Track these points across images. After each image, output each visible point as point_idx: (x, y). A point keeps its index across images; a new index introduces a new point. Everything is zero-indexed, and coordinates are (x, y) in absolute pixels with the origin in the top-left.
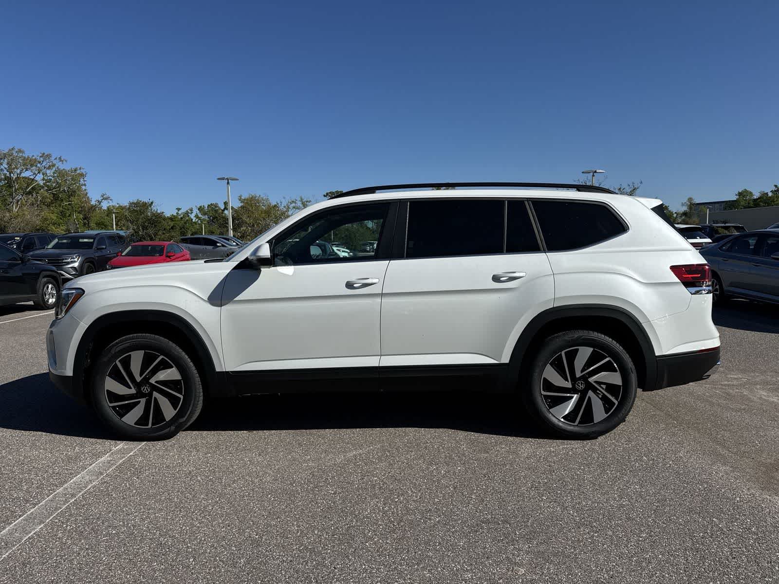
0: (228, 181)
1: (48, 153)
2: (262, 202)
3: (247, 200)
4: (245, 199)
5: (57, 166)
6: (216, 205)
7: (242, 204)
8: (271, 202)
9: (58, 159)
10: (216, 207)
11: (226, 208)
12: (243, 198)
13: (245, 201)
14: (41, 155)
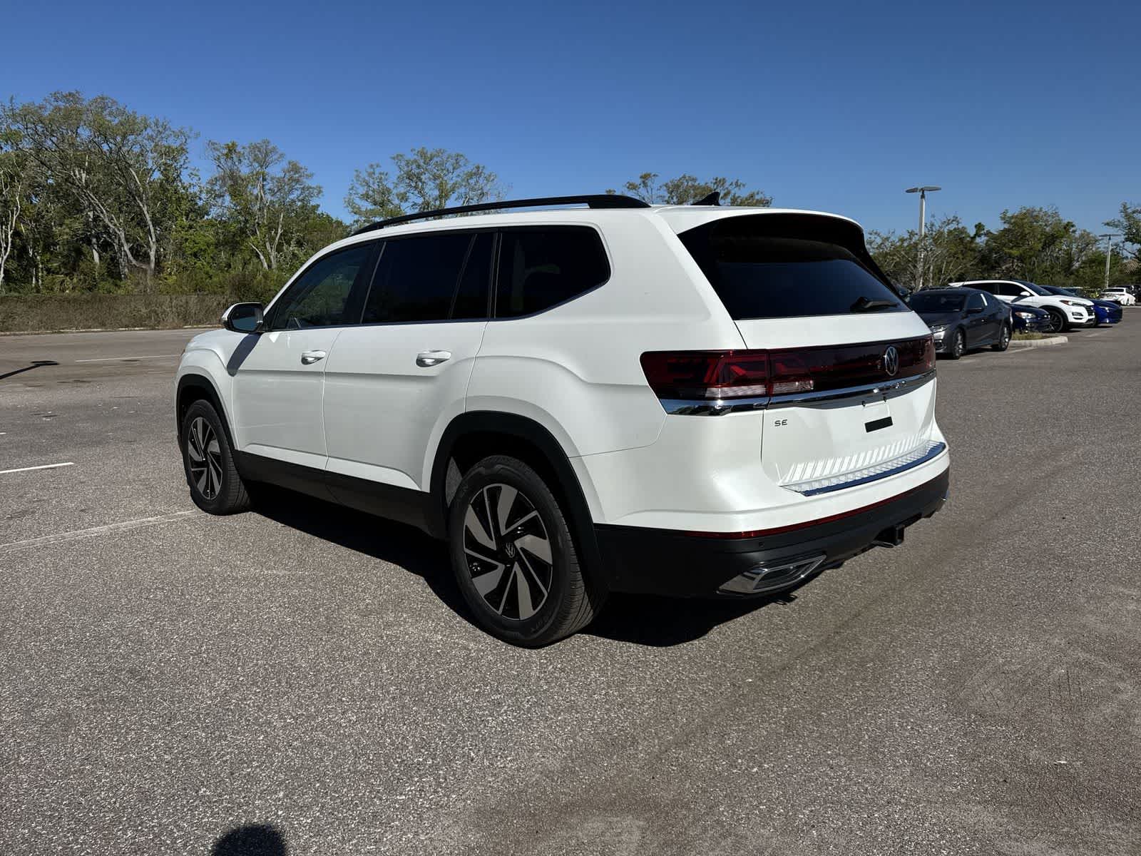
0: (923, 193)
1: (721, 177)
2: (1045, 218)
3: (1016, 217)
4: (1012, 217)
5: (733, 192)
6: (963, 231)
7: (1006, 226)
8: (1061, 217)
9: (734, 184)
10: (962, 233)
11: (978, 235)
12: (1009, 214)
13: (1013, 221)
14: (714, 181)
